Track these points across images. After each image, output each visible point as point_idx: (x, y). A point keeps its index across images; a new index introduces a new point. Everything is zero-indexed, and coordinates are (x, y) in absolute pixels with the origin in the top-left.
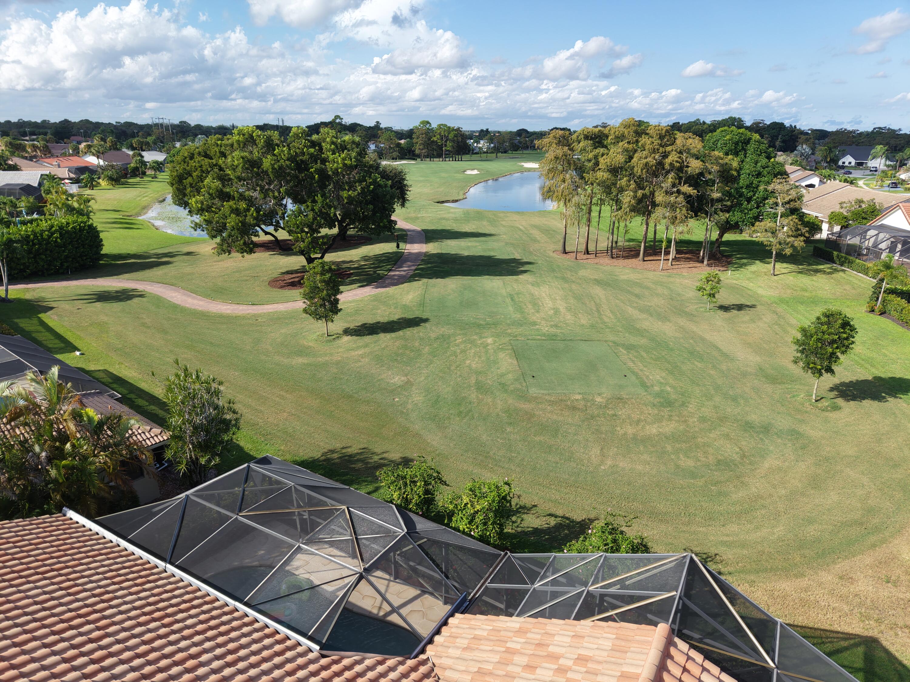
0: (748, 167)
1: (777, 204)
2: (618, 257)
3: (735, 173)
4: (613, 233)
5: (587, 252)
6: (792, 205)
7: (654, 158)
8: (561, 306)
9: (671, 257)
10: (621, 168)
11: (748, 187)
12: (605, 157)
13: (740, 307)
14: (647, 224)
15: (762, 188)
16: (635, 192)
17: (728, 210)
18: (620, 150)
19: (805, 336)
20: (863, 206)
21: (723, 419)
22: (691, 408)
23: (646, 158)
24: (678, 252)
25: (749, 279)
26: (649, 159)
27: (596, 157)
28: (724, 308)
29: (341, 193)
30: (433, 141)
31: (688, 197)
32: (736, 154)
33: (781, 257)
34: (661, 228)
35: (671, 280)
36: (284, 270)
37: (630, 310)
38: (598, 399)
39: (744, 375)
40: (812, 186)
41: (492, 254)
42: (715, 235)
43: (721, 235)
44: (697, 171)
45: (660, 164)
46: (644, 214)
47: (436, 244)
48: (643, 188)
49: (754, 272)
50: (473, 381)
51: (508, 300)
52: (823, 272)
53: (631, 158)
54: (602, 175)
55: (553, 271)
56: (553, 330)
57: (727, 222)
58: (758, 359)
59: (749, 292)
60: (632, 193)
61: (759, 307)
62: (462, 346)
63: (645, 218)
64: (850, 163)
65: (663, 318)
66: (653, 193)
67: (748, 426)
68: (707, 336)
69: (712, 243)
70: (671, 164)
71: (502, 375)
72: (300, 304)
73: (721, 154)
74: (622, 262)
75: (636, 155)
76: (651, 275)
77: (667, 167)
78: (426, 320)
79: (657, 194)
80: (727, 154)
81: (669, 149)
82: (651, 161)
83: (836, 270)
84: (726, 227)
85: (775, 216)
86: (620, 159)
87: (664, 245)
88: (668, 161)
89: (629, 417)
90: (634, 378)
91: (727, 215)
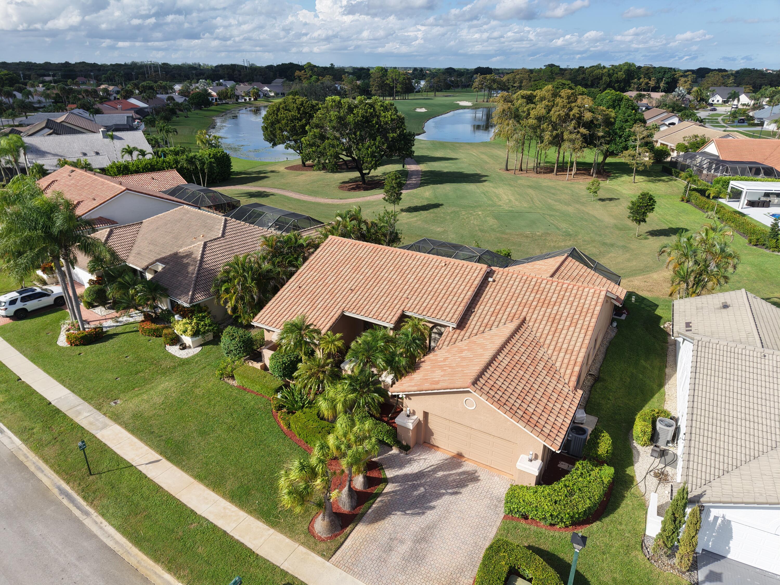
0: (620, 117)
1: (636, 140)
2: (540, 173)
3: (613, 120)
4: (537, 158)
5: (521, 170)
6: (646, 139)
7: (564, 111)
8: (512, 198)
9: (573, 173)
10: (544, 117)
11: (620, 129)
12: (534, 110)
13: (611, 199)
14: (559, 153)
15: (627, 130)
16: (552, 132)
17: (608, 143)
18: (543, 106)
19: (633, 205)
20: (698, 139)
21: (593, 241)
22: (580, 237)
23: (559, 111)
24: (578, 170)
25: (618, 185)
26: (561, 112)
27: (528, 110)
28: (602, 200)
29: (388, 135)
30: (386, 84)
31: (583, 135)
32: (614, 108)
33: (639, 173)
34: (567, 154)
35: (573, 186)
36: (341, 181)
37: (550, 201)
38: (538, 233)
39: (607, 227)
40: (673, 124)
41: (461, 170)
42: (600, 159)
43: (605, 159)
44: (590, 119)
45: (567, 115)
46: (556, 146)
47: (425, 165)
48: (557, 130)
49: (623, 181)
50: (477, 228)
51: (483, 195)
52: (663, 181)
53: (550, 110)
54: (532, 121)
55: (503, 180)
56: (511, 209)
57: (607, 151)
58: (615, 221)
59: (618, 192)
60: (550, 133)
61: (621, 199)
62: (466, 216)
63: (558, 148)
64: (718, 101)
65: (568, 204)
66: (562, 133)
67: (604, 244)
68: (591, 212)
69: (599, 164)
70: (573, 115)
71: (491, 226)
72: (382, 196)
73: (604, 108)
74: (542, 176)
75: (553, 109)
76: (561, 183)
77: (571, 116)
78: (442, 205)
79: (564, 133)
80: (608, 108)
81: (573, 104)
82: (562, 113)
83: (671, 180)
84: (607, 154)
85: (635, 147)
86: (543, 111)
87: (569, 165)
88: (571, 113)
89: (552, 240)
90: (553, 226)
91: (608, 146)
